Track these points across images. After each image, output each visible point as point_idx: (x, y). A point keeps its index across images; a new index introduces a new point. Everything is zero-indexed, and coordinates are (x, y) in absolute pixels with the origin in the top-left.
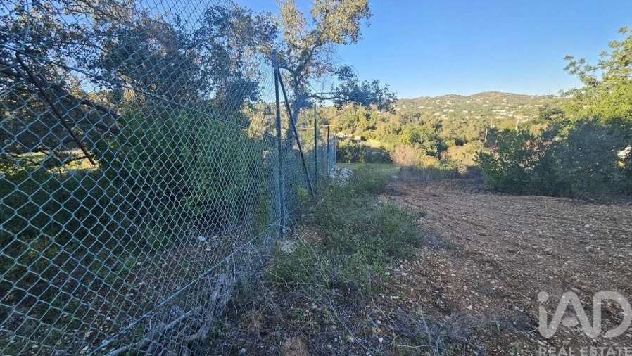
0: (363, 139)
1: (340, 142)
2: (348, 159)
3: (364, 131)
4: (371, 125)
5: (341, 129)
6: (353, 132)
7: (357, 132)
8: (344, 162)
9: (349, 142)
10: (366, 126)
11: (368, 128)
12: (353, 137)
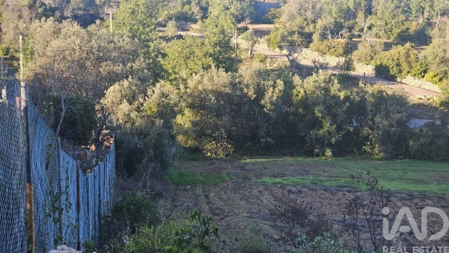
0: (383, 73)
1: (297, 79)
2: (323, 143)
3: (387, 47)
4: (413, 27)
5: (307, 39)
6: (349, 49)
7: (362, 50)
8: (310, 153)
9: (329, 81)
10: (397, 31)
11: (403, 38)
12: (348, 66)
